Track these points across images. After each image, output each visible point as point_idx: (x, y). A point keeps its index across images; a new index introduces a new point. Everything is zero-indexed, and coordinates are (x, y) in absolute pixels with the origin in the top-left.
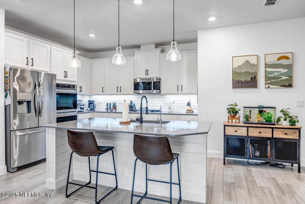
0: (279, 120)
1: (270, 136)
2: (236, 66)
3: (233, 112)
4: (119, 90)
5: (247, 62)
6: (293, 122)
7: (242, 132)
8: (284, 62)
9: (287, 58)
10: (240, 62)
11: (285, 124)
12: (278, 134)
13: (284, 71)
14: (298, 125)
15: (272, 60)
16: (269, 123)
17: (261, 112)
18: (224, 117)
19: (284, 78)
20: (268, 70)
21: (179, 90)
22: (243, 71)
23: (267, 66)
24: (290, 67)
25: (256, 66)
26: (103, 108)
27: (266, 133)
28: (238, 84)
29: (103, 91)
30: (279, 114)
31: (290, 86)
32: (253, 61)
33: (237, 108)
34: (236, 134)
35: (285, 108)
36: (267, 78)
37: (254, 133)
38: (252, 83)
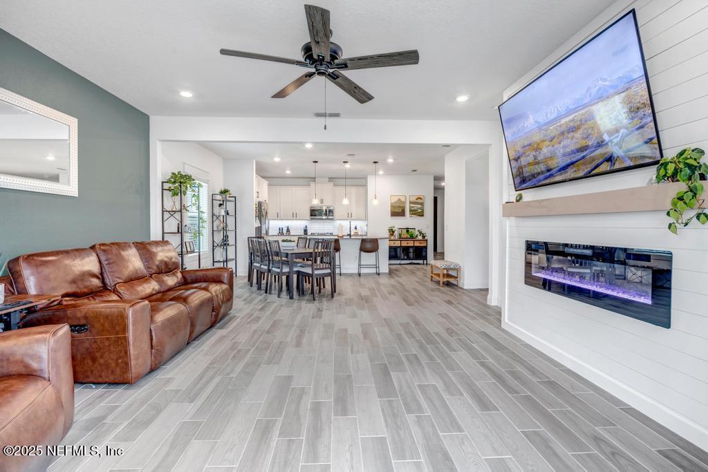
0: (417, 236)
1: (412, 245)
2: (393, 201)
3: (392, 232)
4: (295, 216)
5: (399, 199)
6: (424, 237)
7: (398, 244)
8: (419, 201)
9: (421, 199)
10: (395, 199)
11: (420, 238)
12: (417, 244)
13: (419, 206)
14: (426, 238)
15: (413, 199)
16: (412, 237)
17: (408, 231)
18: (387, 234)
19: (420, 211)
20: (412, 205)
21: (350, 217)
22: (397, 205)
23: (411, 203)
24: (422, 204)
25: (404, 203)
26: (276, 232)
27: (411, 244)
28: (394, 214)
29: (278, 217)
30: (417, 233)
31: (423, 216)
32: (403, 199)
33: (394, 229)
34: (395, 245)
35: (420, 229)
36: (411, 211)
37: (404, 244)
38: (402, 214)
